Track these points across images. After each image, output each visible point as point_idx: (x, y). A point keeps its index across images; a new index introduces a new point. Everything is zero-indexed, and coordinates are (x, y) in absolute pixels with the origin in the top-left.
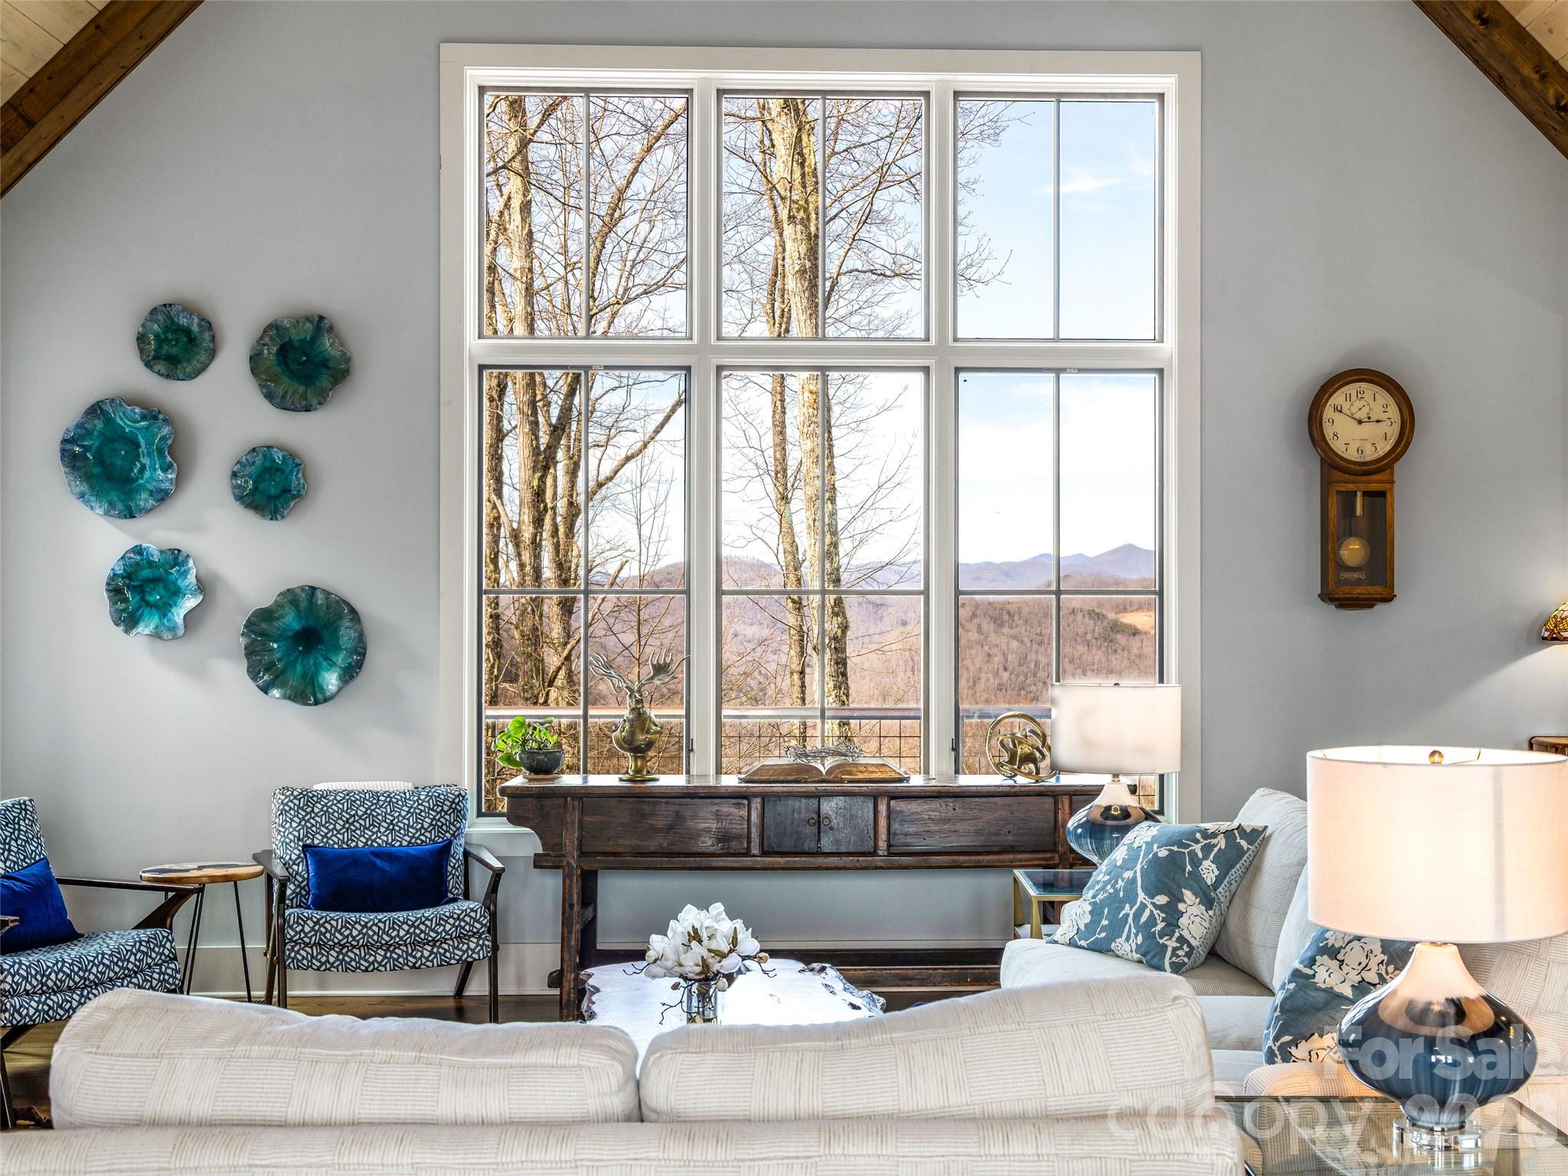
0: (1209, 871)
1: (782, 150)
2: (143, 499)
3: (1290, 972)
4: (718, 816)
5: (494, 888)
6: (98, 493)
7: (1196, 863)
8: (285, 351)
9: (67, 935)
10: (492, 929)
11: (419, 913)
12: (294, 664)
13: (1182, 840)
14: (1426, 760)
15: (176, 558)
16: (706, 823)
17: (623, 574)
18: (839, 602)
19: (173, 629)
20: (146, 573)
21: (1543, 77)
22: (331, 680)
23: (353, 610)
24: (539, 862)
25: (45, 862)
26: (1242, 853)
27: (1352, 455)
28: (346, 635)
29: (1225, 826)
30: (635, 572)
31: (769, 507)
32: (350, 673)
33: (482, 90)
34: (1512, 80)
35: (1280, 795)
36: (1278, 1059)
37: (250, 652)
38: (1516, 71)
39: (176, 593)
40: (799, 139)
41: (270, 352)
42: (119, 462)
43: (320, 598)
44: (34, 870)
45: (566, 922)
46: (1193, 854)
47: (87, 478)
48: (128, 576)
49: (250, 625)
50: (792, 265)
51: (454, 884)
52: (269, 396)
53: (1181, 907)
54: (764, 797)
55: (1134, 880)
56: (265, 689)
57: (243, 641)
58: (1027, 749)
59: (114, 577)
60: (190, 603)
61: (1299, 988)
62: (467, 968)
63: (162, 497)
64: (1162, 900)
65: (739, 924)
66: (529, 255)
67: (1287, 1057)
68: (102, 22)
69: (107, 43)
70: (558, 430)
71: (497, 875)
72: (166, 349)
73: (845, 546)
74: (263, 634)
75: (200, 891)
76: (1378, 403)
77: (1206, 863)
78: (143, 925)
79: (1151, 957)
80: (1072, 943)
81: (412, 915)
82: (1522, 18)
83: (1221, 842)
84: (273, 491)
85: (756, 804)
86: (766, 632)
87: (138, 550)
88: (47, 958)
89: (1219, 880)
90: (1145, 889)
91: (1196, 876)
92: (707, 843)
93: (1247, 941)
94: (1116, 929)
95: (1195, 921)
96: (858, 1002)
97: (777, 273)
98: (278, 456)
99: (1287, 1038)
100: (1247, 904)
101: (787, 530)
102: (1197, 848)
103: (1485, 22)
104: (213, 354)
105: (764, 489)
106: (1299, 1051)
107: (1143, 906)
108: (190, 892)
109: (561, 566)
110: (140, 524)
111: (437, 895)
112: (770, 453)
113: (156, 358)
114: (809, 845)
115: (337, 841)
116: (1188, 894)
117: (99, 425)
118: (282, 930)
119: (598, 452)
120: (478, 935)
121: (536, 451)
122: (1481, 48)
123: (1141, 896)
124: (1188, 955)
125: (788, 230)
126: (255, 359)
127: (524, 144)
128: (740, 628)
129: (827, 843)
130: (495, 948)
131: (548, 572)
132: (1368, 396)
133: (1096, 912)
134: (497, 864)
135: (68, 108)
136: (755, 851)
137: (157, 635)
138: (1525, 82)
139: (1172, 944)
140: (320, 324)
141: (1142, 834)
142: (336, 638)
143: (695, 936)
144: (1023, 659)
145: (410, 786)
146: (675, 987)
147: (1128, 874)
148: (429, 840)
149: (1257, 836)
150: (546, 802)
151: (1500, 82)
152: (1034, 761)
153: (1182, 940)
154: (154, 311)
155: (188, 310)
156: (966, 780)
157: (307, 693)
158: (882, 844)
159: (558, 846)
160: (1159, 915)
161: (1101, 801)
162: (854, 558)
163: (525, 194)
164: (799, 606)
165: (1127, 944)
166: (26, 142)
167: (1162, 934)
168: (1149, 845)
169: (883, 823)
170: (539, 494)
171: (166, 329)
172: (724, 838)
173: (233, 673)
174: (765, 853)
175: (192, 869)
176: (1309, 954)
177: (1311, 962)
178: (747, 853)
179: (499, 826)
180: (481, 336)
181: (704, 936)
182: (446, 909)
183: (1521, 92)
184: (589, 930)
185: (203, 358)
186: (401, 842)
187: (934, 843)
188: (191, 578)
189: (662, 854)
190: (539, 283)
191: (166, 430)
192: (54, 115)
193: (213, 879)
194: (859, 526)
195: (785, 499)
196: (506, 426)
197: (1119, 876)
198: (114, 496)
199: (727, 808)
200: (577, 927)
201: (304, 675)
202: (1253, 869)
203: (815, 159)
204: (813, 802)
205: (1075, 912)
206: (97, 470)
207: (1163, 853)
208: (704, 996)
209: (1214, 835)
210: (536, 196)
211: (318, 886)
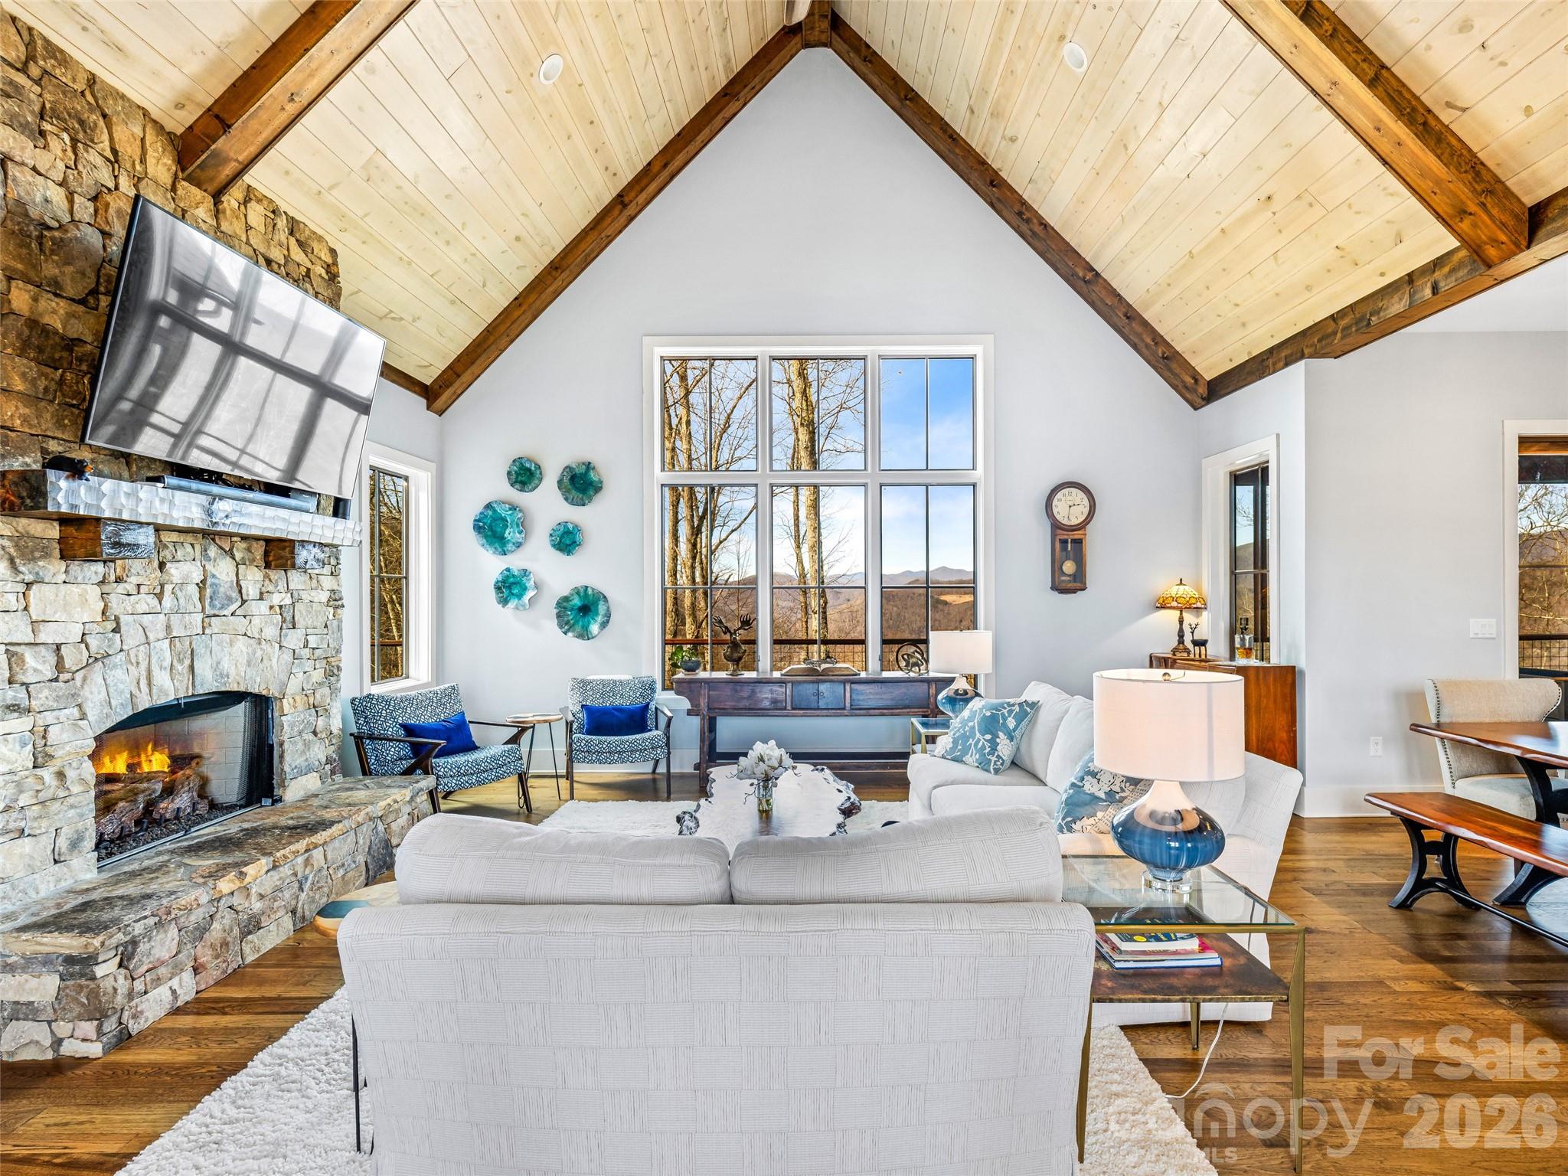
0: (1011, 723)
1: (798, 395)
2: (510, 547)
3: (1069, 784)
4: (772, 691)
5: (668, 725)
6: (491, 544)
7: (1005, 719)
8: (573, 478)
9: (472, 747)
10: (668, 744)
11: (634, 737)
12: (577, 621)
13: (997, 708)
14: (1161, 678)
15: (525, 573)
16: (766, 695)
17: (731, 580)
18: (823, 591)
19: (524, 606)
20: (512, 580)
21: (1156, 344)
22: (594, 628)
23: (605, 597)
24: (689, 713)
25: (463, 713)
26: (1027, 714)
27: (1065, 522)
28: (602, 608)
29: (1019, 700)
30: (736, 579)
31: (793, 552)
32: (604, 625)
33: (663, 359)
34: (1141, 345)
35: (1043, 685)
36: (1065, 830)
37: (559, 616)
38: (1143, 340)
39: (525, 589)
40: (805, 390)
41: (566, 480)
42: (499, 530)
43: (590, 592)
44: (457, 718)
45: (702, 740)
46: (1003, 714)
47: (486, 537)
48: (504, 582)
49: (559, 604)
50: (802, 444)
51: (651, 723)
52: (566, 499)
53: (998, 740)
54: (793, 683)
55: (974, 727)
56: (565, 633)
57: (556, 611)
58: (914, 660)
59: (497, 582)
60: (530, 594)
61: (1076, 793)
62: (657, 762)
63: (519, 545)
64: (988, 737)
65: (783, 751)
66: (690, 443)
67: (1070, 830)
68: (490, 329)
69: (492, 338)
70: (702, 519)
71: (670, 719)
72: (520, 478)
73: (825, 568)
74: (565, 608)
75: (533, 727)
76: (1078, 496)
77: (1010, 719)
78: (507, 743)
79: (983, 765)
80: (943, 757)
81: (631, 737)
82: (1146, 316)
83: (1017, 708)
84: (568, 542)
85: (789, 686)
86: (792, 605)
87: (508, 570)
88: (460, 759)
89: (1016, 727)
90: (980, 732)
91: (1004, 725)
92: (766, 704)
93: (1031, 758)
94: (965, 751)
95: (1005, 748)
96: (841, 788)
97: (795, 451)
98: (570, 526)
99: (1069, 819)
100: (1030, 739)
101: (800, 561)
102: (1005, 711)
103: (1128, 318)
104: (541, 480)
105: (790, 544)
106: (1077, 826)
107: (979, 740)
108: (528, 728)
109: (704, 577)
110: (509, 557)
111: (642, 727)
112: (792, 528)
113: (516, 482)
114: (814, 705)
115: (598, 703)
116: (1001, 734)
117: (490, 513)
118: (571, 745)
119: (720, 528)
120: (661, 747)
121: (693, 527)
122: (1126, 331)
123: (978, 735)
124: (1002, 764)
125: (801, 430)
126: (560, 482)
127: (688, 393)
128: (780, 603)
129: (822, 704)
130: (669, 753)
131: (698, 579)
132: (1074, 494)
133: (955, 742)
134: (670, 714)
135: (475, 369)
136: (789, 707)
137: (517, 608)
138: (1147, 346)
139: (994, 759)
140: (589, 466)
141: (976, 704)
142: (597, 610)
143: (761, 759)
144: (899, 615)
145: (631, 677)
146: (752, 785)
147: (971, 724)
148: (640, 702)
149: (1034, 705)
150: (693, 685)
151: (1135, 347)
152: (918, 666)
153: (999, 757)
154: (514, 461)
155: (530, 460)
156: (886, 674)
157: (585, 635)
158: (848, 705)
159: (698, 705)
160: (987, 745)
161: (954, 686)
162: (829, 572)
163: (688, 416)
164: (805, 593)
165: (972, 758)
166: (457, 384)
167: (989, 754)
168: (981, 709)
169: (848, 695)
170: (694, 545)
171: (520, 469)
172: (774, 701)
173: (551, 625)
174: (793, 709)
175: (529, 717)
176: (1080, 774)
177: (1082, 779)
178: (785, 709)
179: (671, 695)
180: (663, 470)
181: (766, 758)
182: (647, 735)
183: (1144, 350)
184: (713, 744)
185: (536, 482)
186: (625, 703)
187: (872, 704)
188: (532, 582)
189: (745, 709)
190: (694, 456)
191: (520, 515)
192: (469, 371)
193: (539, 722)
194: (831, 559)
195: (798, 547)
196: (680, 517)
197: (966, 725)
198: (497, 545)
199: (776, 688)
200: (707, 743)
201: (583, 627)
202: (1033, 722)
203: (814, 399)
204: (816, 685)
205: (944, 742)
206: (489, 533)
207: (988, 714)
208: (766, 788)
209: (1013, 705)
210: (693, 417)
211: (588, 724)
